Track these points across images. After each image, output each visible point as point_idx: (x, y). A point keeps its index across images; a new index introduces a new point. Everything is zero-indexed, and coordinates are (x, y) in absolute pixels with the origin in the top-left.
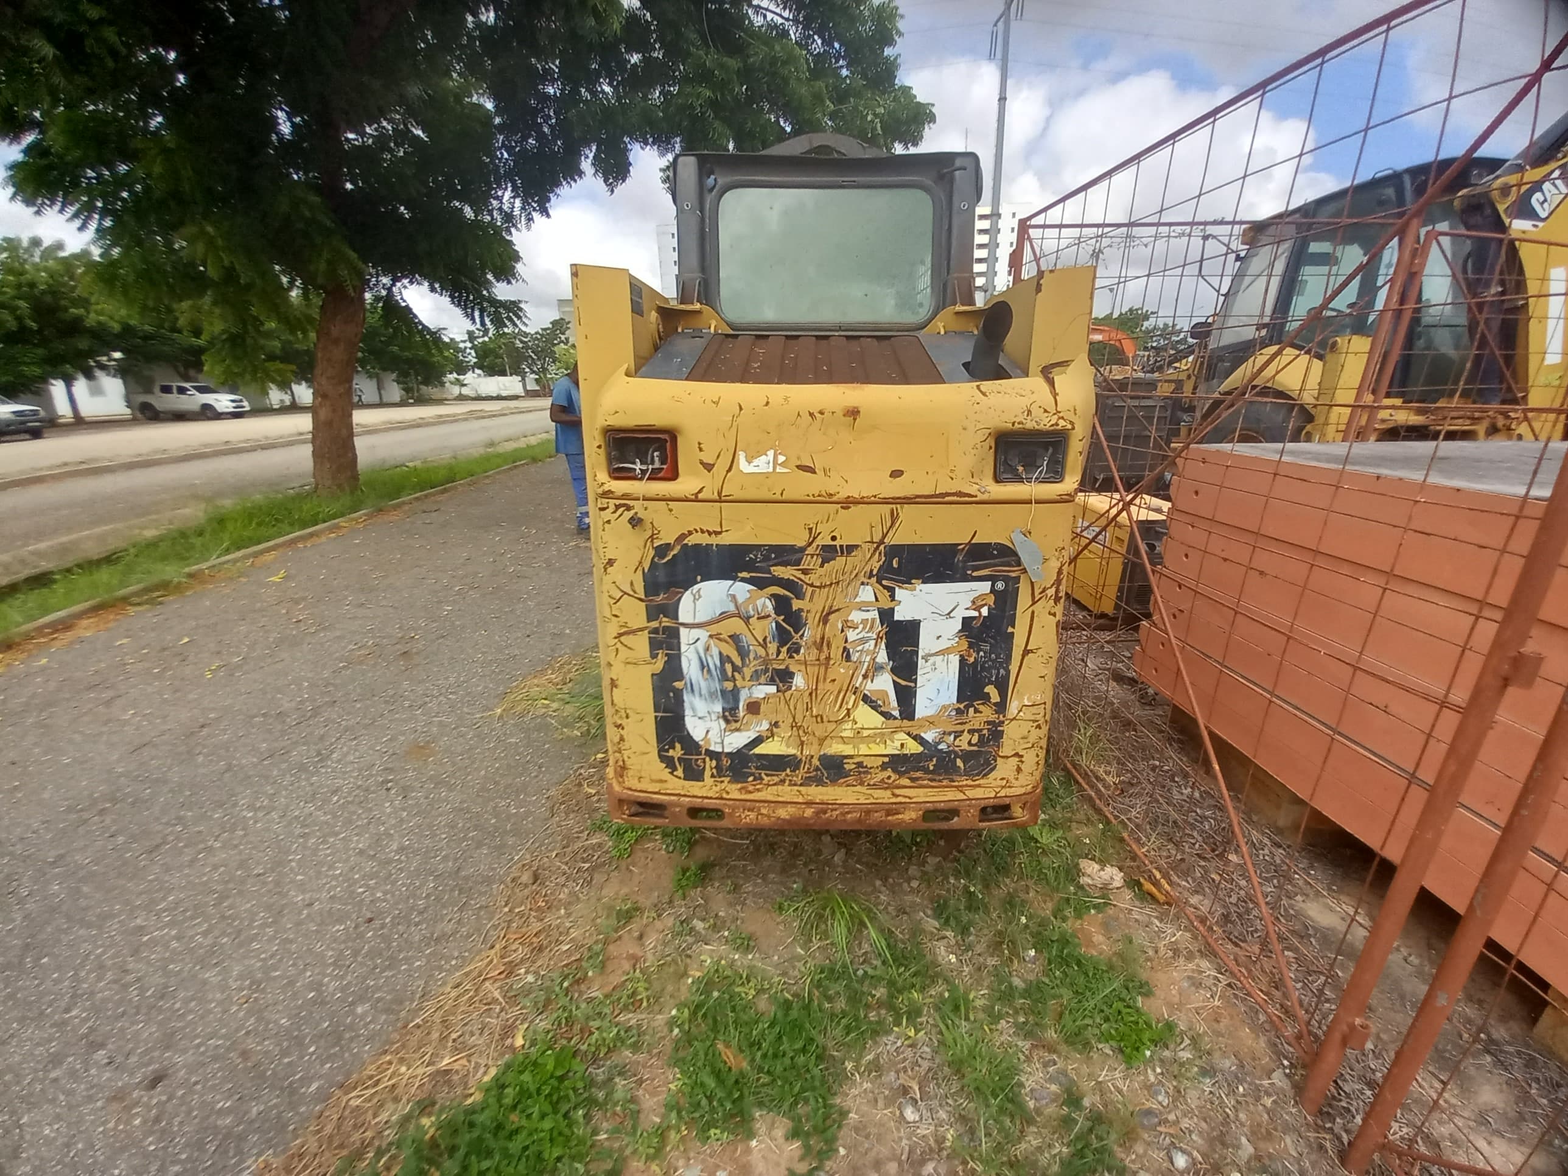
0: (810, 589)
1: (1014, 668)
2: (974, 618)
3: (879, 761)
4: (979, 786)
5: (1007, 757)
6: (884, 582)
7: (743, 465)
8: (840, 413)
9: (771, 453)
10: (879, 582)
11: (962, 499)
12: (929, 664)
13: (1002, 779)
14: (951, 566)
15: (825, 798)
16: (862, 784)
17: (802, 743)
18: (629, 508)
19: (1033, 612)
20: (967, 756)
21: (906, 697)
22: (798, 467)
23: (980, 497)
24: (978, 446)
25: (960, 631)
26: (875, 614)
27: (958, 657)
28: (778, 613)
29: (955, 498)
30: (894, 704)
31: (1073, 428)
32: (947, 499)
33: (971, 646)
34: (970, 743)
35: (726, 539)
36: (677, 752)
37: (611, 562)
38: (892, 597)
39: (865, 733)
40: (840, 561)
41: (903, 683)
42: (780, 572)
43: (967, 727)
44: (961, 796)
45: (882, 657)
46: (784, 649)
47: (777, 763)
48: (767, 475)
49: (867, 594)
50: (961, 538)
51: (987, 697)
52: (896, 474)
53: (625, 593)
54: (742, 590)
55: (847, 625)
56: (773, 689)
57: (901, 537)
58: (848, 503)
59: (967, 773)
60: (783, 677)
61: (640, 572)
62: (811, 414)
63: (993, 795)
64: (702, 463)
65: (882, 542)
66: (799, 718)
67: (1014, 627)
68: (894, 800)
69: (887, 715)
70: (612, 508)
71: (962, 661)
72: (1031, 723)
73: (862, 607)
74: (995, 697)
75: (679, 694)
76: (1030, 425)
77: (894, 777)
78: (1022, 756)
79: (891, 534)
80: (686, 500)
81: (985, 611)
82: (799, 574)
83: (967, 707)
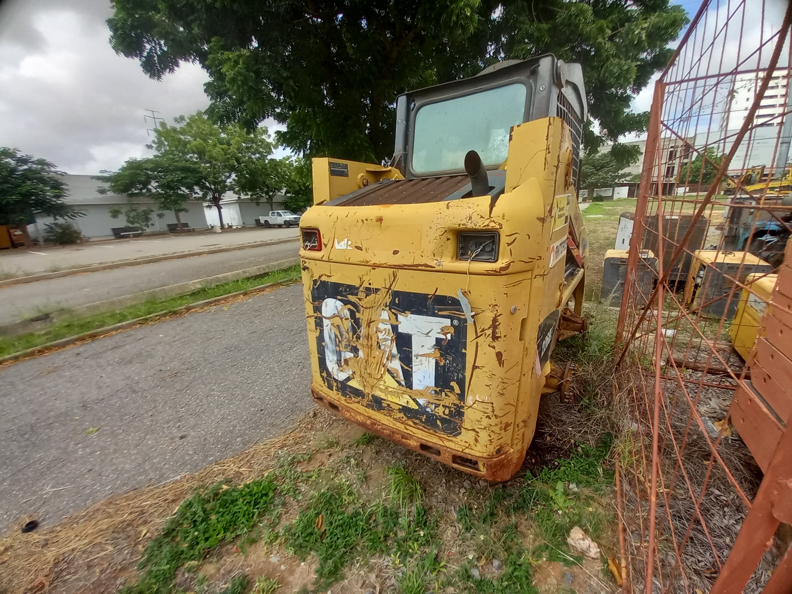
0: (362, 309)
1: (468, 374)
2: (442, 339)
3: (397, 407)
4: (451, 441)
5: (468, 430)
6: (393, 310)
7: (337, 246)
8: (374, 220)
9: (346, 240)
10: (390, 309)
11: (427, 268)
12: (418, 360)
13: (466, 442)
14: (425, 307)
15: (376, 418)
16: (391, 416)
17: (365, 386)
19: (477, 343)
20: (443, 420)
21: (408, 375)
22: (356, 247)
23: (437, 268)
24: (438, 238)
25: (434, 345)
26: (389, 327)
27: (434, 361)
28: (352, 319)
29: (424, 268)
30: (402, 378)
31: (501, 228)
32: (419, 268)
33: (441, 355)
34: (444, 412)
35: (333, 280)
36: (324, 374)
38: (397, 318)
39: (390, 390)
40: (373, 295)
41: (406, 368)
42: (352, 298)
43: (442, 403)
44: (441, 443)
45: (395, 351)
46: (355, 336)
47: (357, 393)
48: (344, 250)
49: (385, 315)
50: (430, 291)
51: (452, 389)
52: (396, 252)
53: (307, 299)
54: (339, 304)
55: (378, 330)
56: (352, 355)
57: (398, 287)
58: (375, 266)
59: (443, 430)
60: (355, 350)
61: (310, 291)
62: (362, 221)
63: (461, 450)
64: (324, 244)
65: (390, 289)
66: (363, 373)
67: (466, 349)
68: (406, 431)
69: (398, 382)
71: (437, 363)
72: (482, 413)
73: (384, 321)
74: (457, 390)
75: (324, 347)
76: (470, 226)
77: (405, 418)
78: (477, 432)
79: (394, 285)
80: (319, 260)
81: (449, 336)
82: (357, 300)
83: (441, 391)
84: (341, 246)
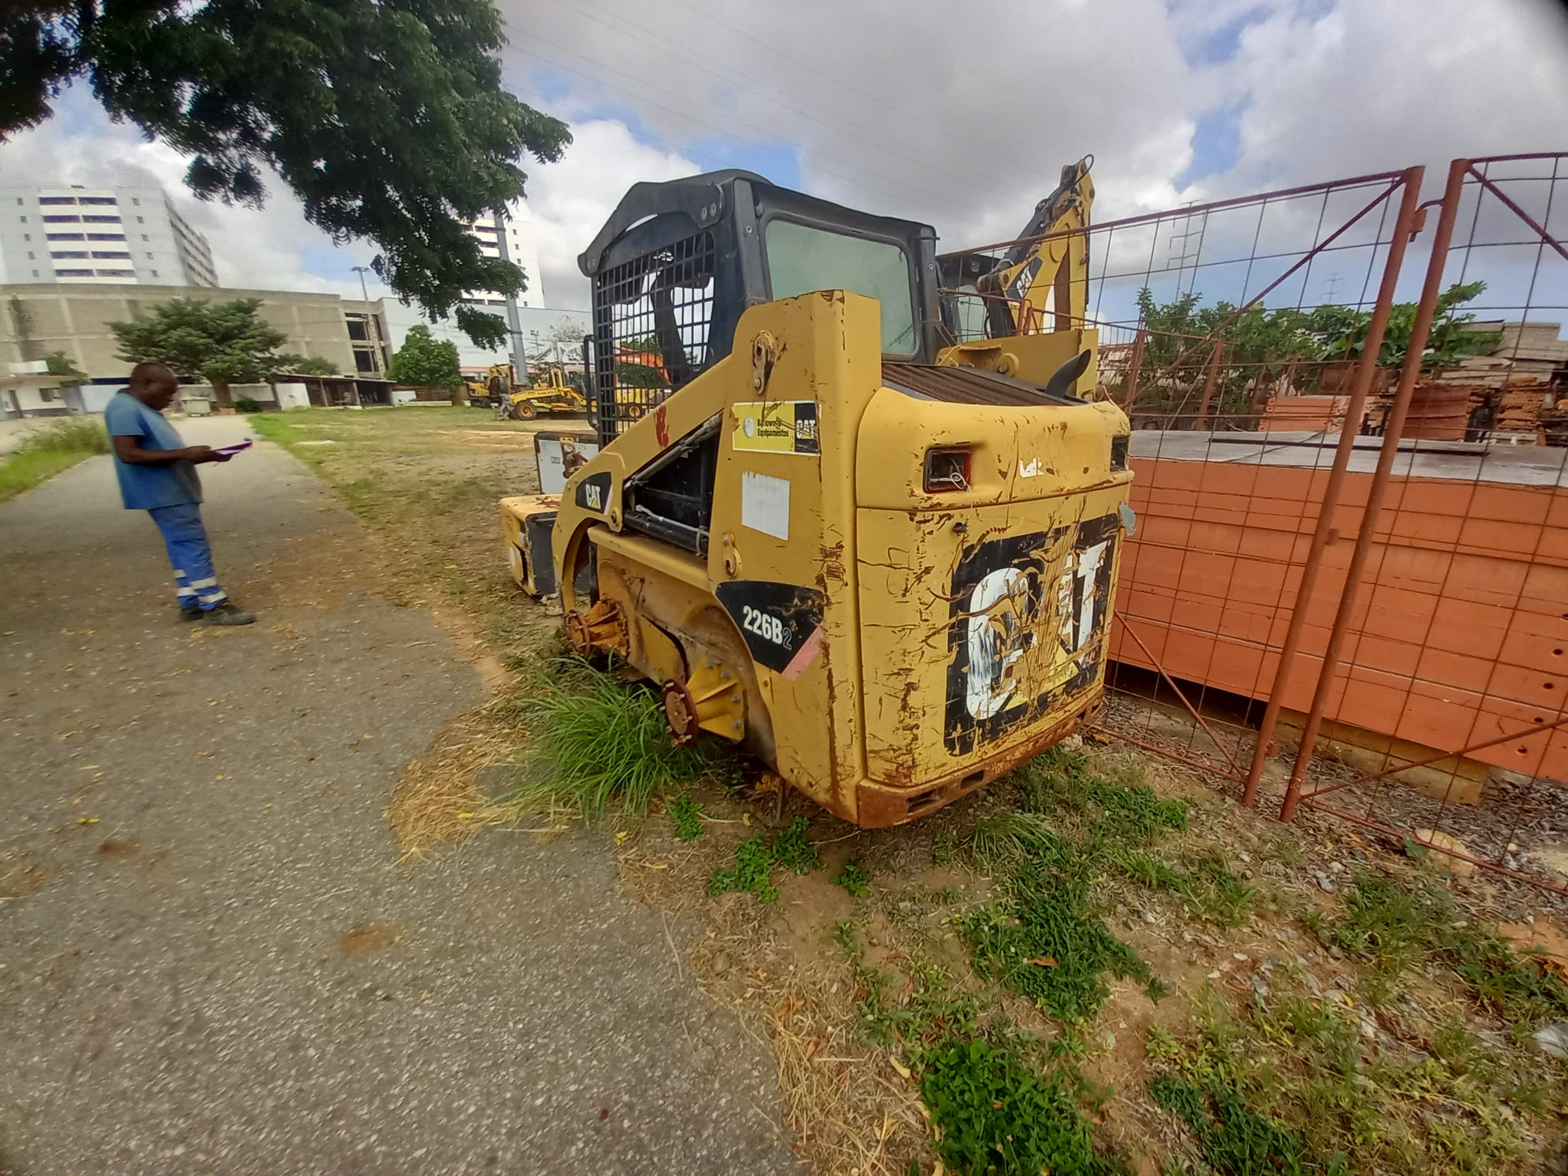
0: (1047, 564)
2: (1099, 568)
3: (1062, 689)
6: (1077, 551)
7: (1024, 473)
8: (1059, 428)
9: (1035, 460)
10: (1074, 551)
14: (1099, 533)
15: (1038, 730)
17: (1031, 690)
18: (950, 517)
22: (1048, 470)
25: (1095, 579)
26: (1071, 576)
27: (1093, 598)
28: (1029, 588)
33: (1097, 588)
35: (1009, 534)
36: (957, 732)
37: (927, 570)
38: (1078, 561)
39: (1059, 669)
41: (1076, 624)
42: (1034, 554)
43: (1093, 647)
45: (1071, 608)
46: (1030, 617)
47: (1021, 710)
48: (1033, 478)
49: (1070, 561)
50: (1103, 513)
52: (1086, 470)
53: (937, 596)
54: (1012, 573)
55: (1060, 588)
56: (1020, 652)
57: (1087, 515)
58: (1067, 495)
60: (1026, 640)
61: (950, 575)
62: (1049, 429)
64: (1000, 472)
65: (1078, 522)
66: (1031, 670)
70: (936, 518)
71: (1094, 600)
73: (1067, 572)
75: (964, 677)
77: (1066, 698)
79: (1082, 514)
80: (991, 504)
81: (1102, 562)
82: (1043, 554)
83: (1094, 633)
84: (1029, 471)
